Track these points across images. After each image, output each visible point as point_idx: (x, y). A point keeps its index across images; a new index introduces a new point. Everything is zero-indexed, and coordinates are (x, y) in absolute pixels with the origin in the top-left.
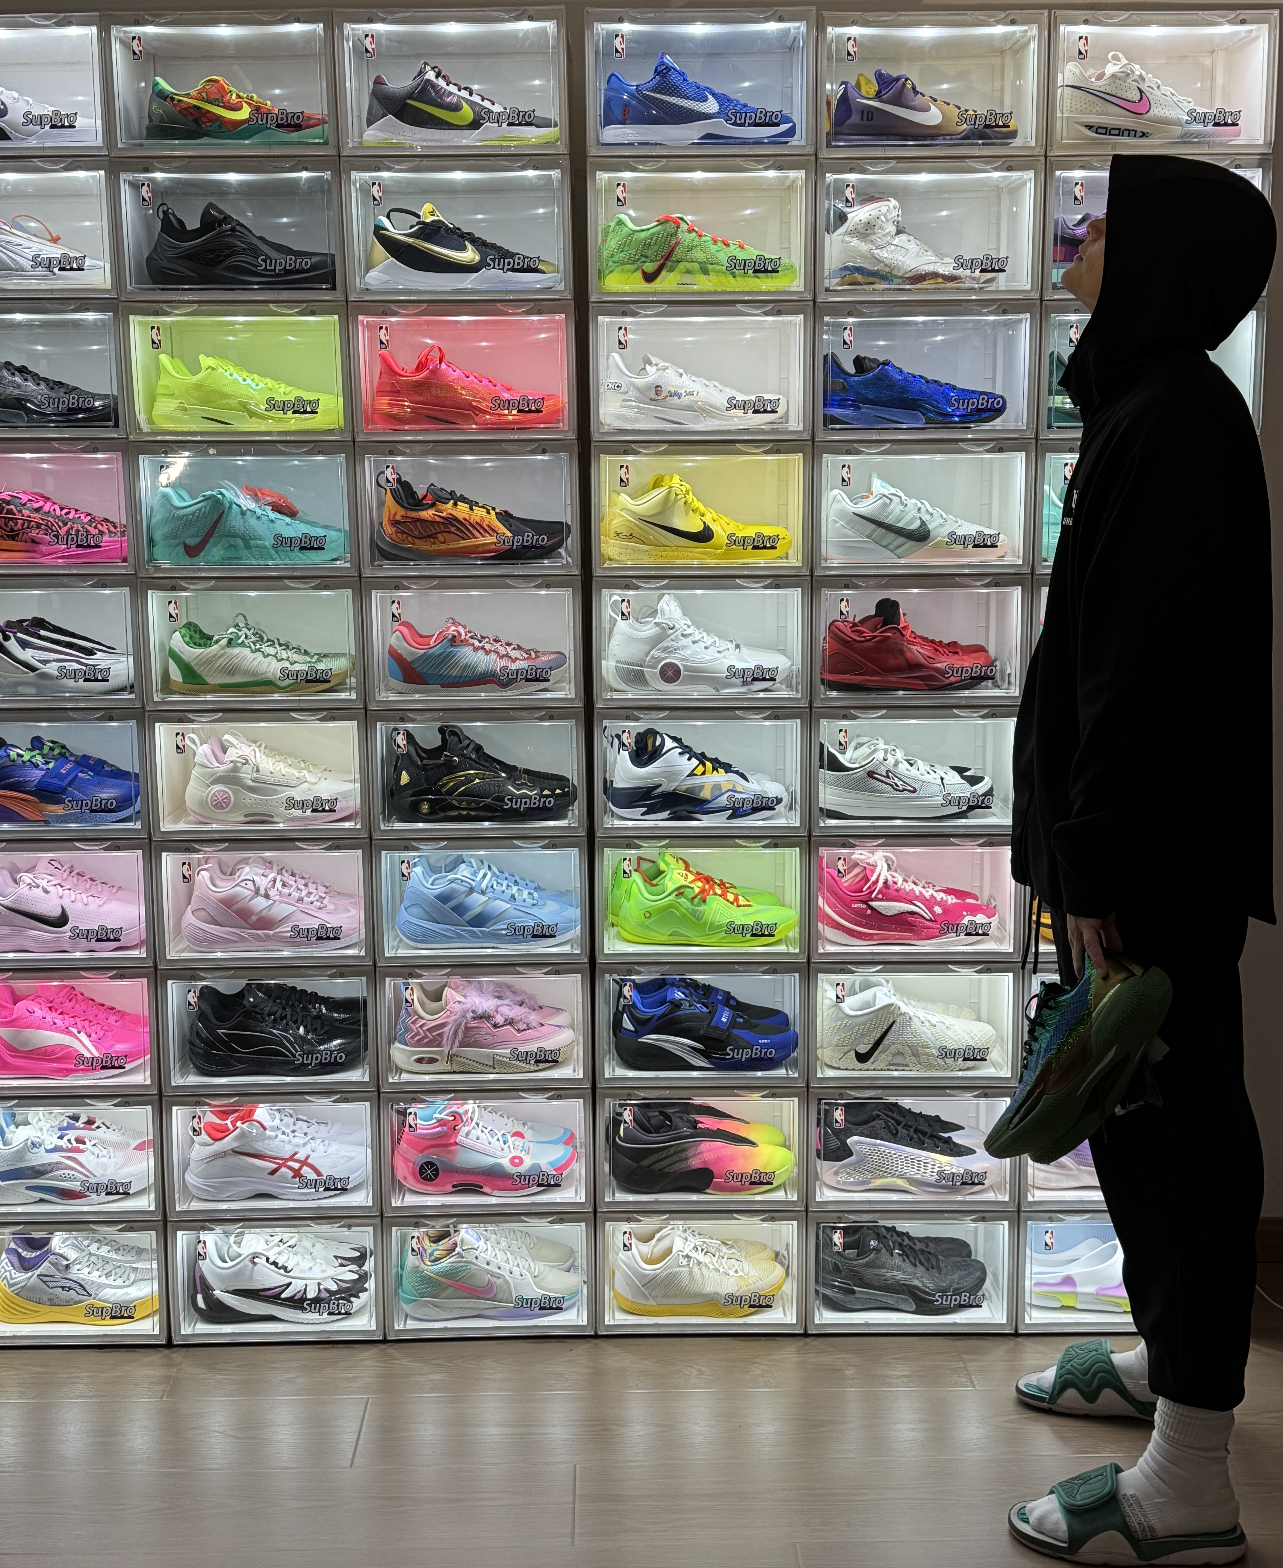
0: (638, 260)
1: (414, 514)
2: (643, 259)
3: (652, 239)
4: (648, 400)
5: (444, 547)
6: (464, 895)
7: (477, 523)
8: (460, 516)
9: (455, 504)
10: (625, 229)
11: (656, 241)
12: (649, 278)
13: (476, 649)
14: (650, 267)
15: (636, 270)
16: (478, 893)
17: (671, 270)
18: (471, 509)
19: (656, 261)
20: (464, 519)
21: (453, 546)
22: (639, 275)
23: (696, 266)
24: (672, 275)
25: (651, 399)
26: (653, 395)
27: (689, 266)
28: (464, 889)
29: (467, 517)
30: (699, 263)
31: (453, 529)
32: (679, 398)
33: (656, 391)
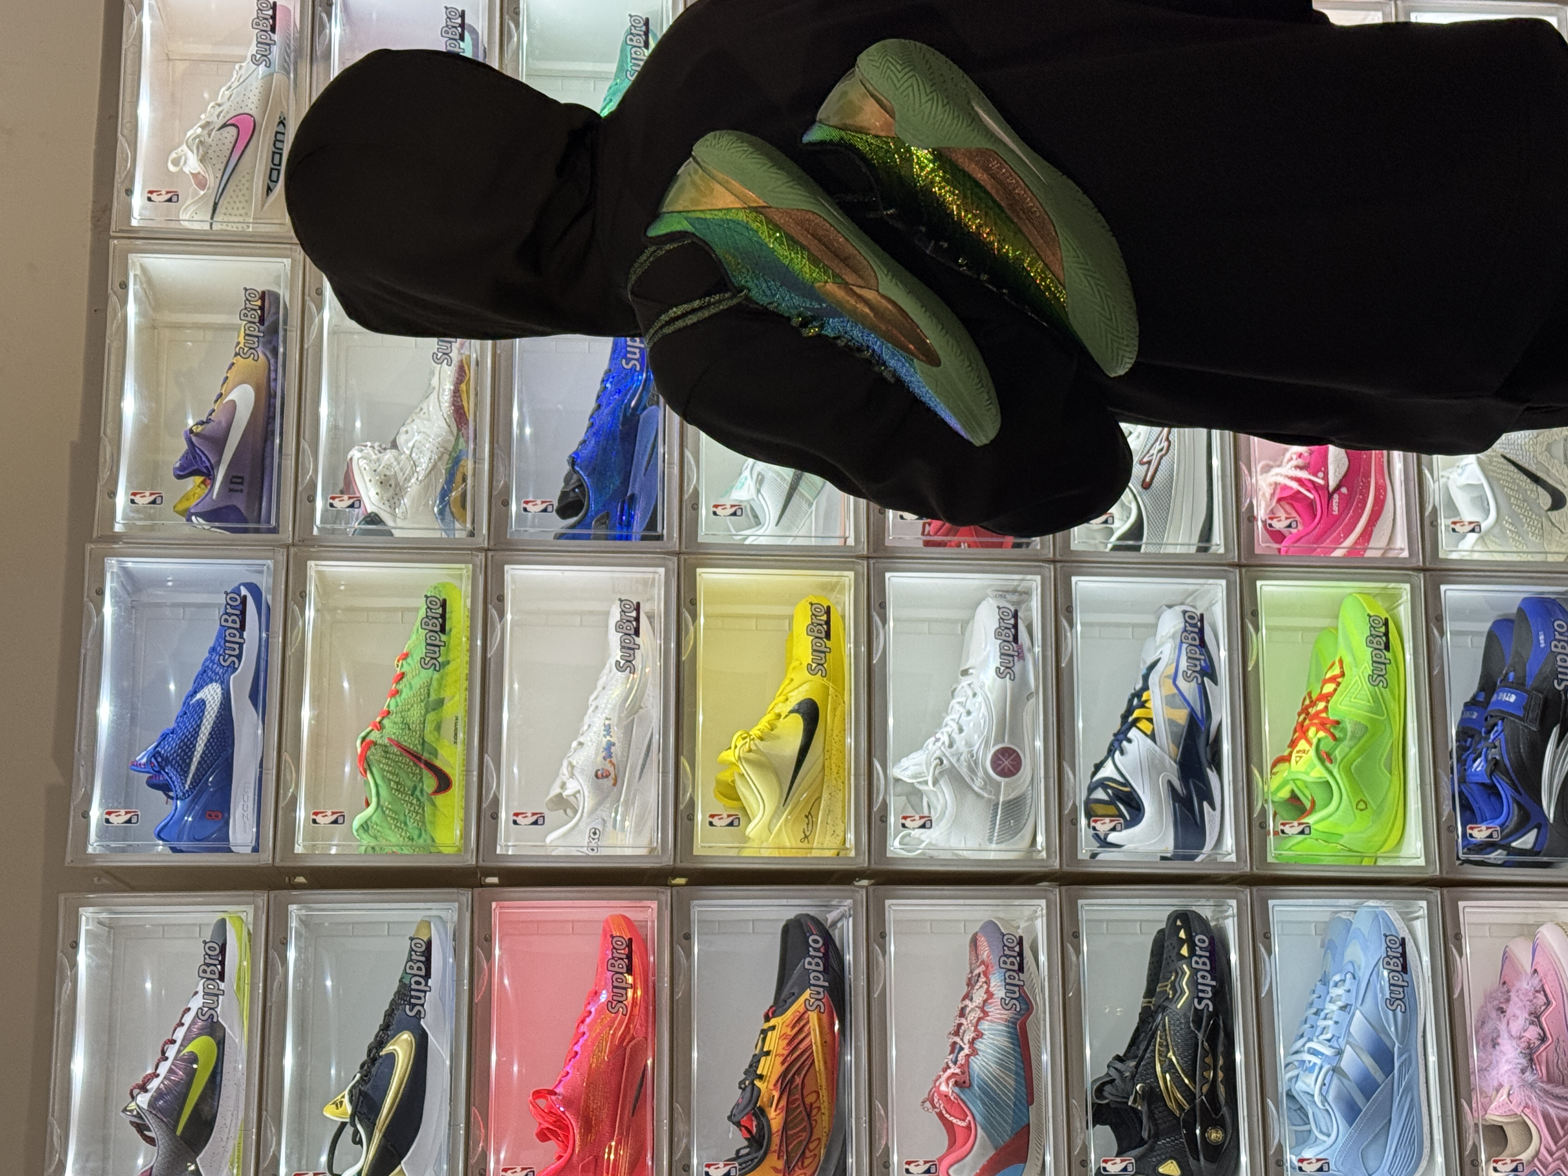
0: (418, 800)
1: (776, 1140)
2: (418, 793)
3: (390, 780)
4: (615, 789)
5: (824, 1093)
6: (1346, 1082)
7: (789, 1044)
8: (779, 1069)
9: (761, 1077)
10: (374, 818)
11: (393, 774)
12: (444, 783)
13: (974, 1052)
14: (430, 782)
15: (433, 804)
16: (1340, 1060)
17: (435, 753)
18: (768, 1053)
19: (421, 774)
20: (783, 1063)
21: (822, 1080)
22: (440, 799)
23: (431, 716)
24: (442, 752)
25: (615, 784)
26: (608, 782)
27: (429, 727)
28: (1335, 1081)
29: (781, 1059)
30: (427, 712)
31: (798, 1080)
32: (614, 744)
33: (603, 777)
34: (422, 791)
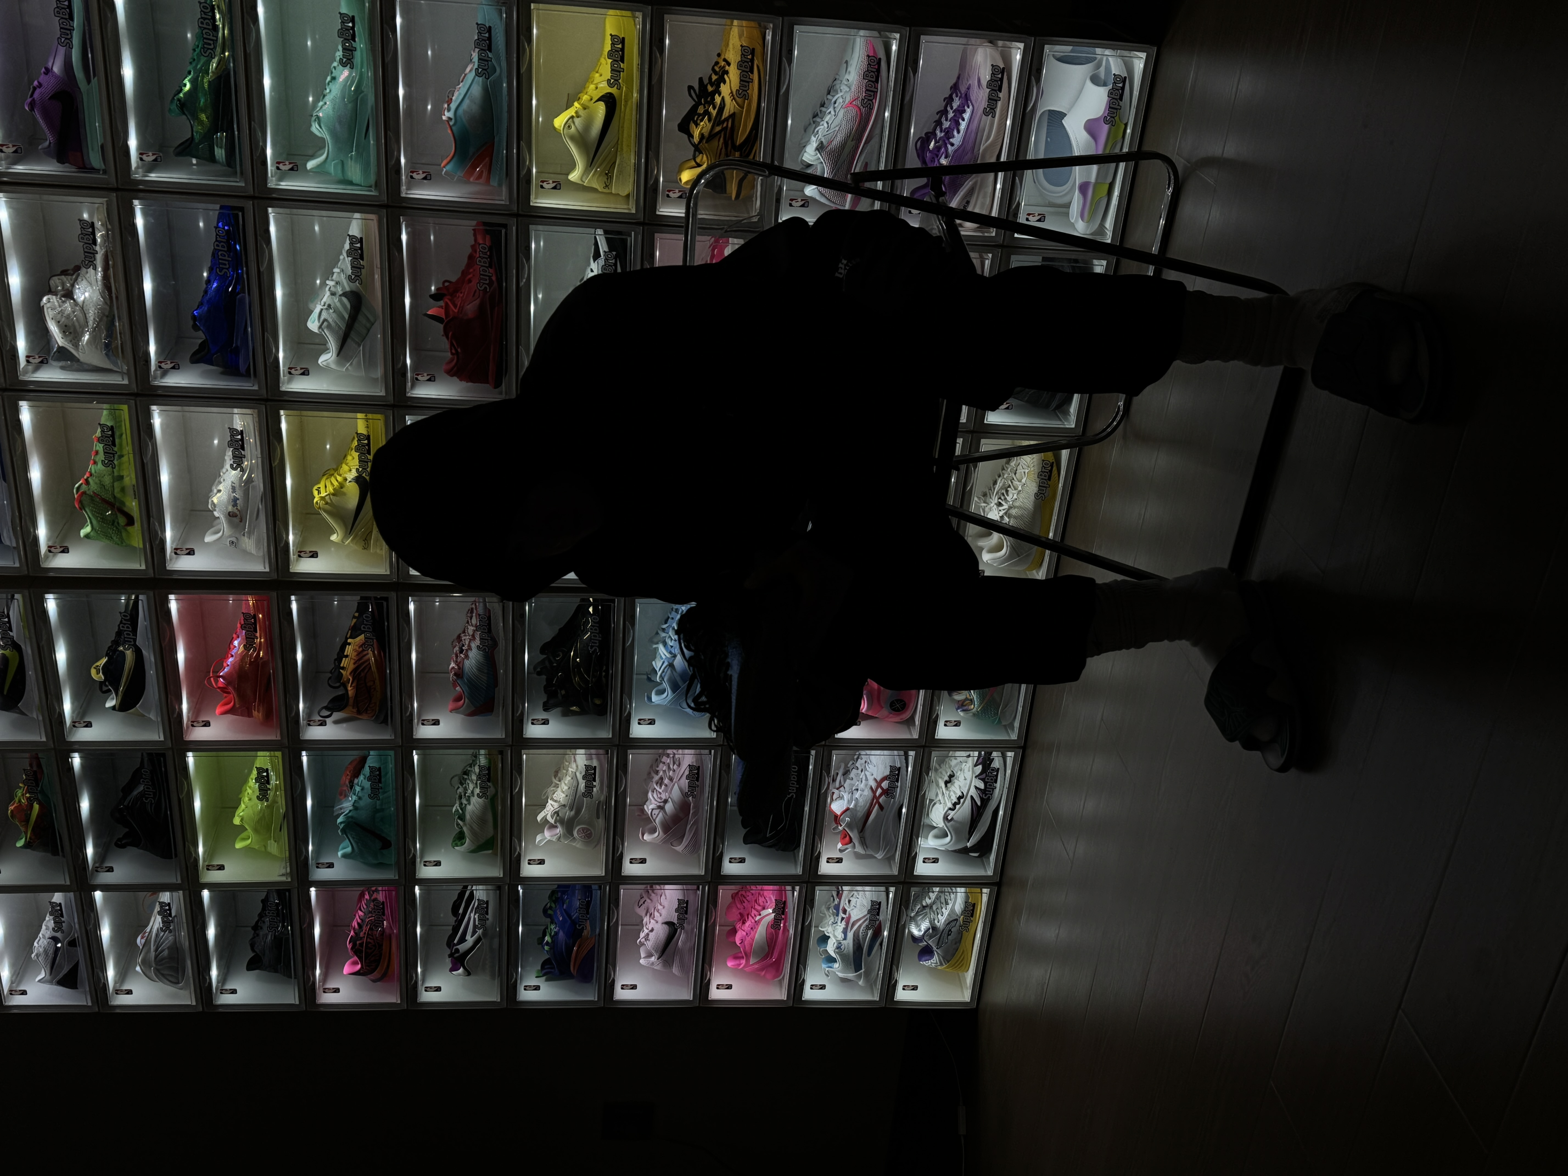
0: (117, 528)
1: (351, 701)
2: (116, 524)
3: (98, 517)
4: (242, 524)
5: (377, 682)
6: (674, 673)
7: (357, 655)
8: (351, 667)
9: (343, 668)
10: (92, 534)
11: (99, 513)
12: (130, 521)
13: (467, 657)
14: (122, 520)
15: (126, 530)
16: (674, 660)
18: (347, 656)
19: (116, 514)
20: (354, 664)
22: (129, 528)
25: (241, 521)
26: (236, 520)
28: (669, 671)
29: (353, 661)
30: (113, 482)
31: (362, 674)
32: (238, 499)
33: (233, 516)
34: (118, 523)
